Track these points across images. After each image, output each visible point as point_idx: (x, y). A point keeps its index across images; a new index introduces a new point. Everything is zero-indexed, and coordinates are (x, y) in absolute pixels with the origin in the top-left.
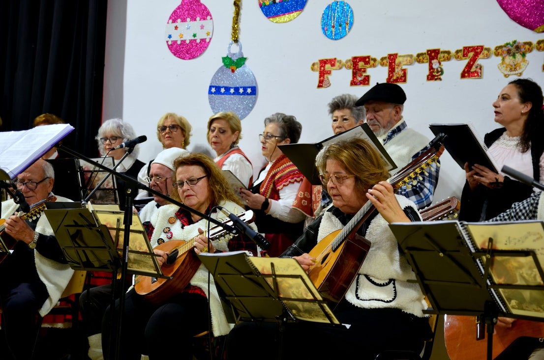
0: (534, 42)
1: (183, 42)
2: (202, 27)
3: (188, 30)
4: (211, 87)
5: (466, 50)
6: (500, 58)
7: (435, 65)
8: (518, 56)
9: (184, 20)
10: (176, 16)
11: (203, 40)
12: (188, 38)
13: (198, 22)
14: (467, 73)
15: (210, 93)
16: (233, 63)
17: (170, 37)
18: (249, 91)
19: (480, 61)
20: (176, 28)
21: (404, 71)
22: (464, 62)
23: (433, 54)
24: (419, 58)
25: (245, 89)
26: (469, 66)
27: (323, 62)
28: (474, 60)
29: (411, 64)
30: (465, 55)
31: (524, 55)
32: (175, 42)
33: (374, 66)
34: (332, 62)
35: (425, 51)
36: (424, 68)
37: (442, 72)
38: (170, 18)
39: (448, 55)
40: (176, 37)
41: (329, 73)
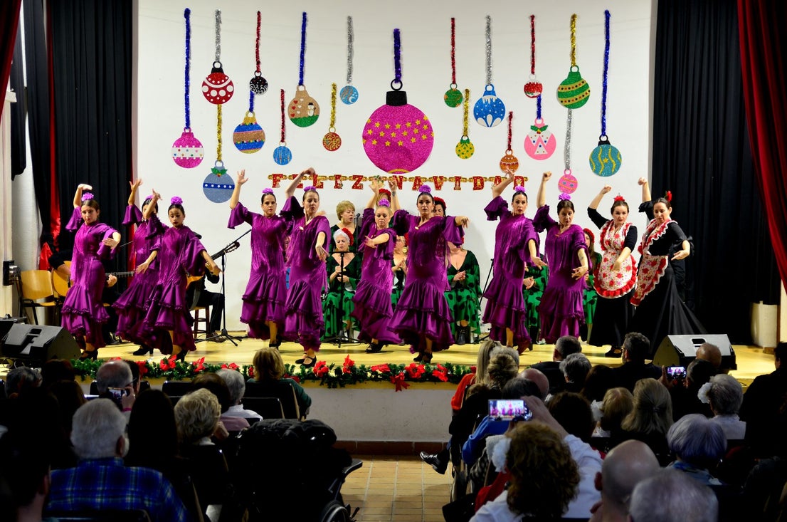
0: (388, 177)
1: (185, 159)
2: (197, 151)
3: (188, 152)
4: (204, 184)
5: (354, 177)
6: (371, 182)
7: (339, 182)
8: (380, 182)
9: (184, 146)
10: (178, 143)
11: (198, 159)
12: (188, 156)
13: (194, 148)
14: (355, 187)
15: (204, 186)
16: (219, 172)
17: (175, 155)
18: (230, 187)
19: (361, 182)
20: (179, 150)
21: (322, 183)
22: (354, 182)
23: (338, 177)
24: (330, 178)
25: (228, 186)
26: (356, 184)
27: (275, 176)
28: (359, 181)
29: (326, 179)
30: (354, 179)
31: (383, 182)
32: (178, 158)
33: (305, 179)
34: (281, 176)
35: (333, 175)
36: (333, 183)
37: (342, 185)
38: (174, 144)
39: (345, 178)
40: (179, 155)
41: (279, 181)
